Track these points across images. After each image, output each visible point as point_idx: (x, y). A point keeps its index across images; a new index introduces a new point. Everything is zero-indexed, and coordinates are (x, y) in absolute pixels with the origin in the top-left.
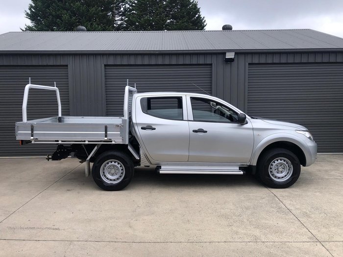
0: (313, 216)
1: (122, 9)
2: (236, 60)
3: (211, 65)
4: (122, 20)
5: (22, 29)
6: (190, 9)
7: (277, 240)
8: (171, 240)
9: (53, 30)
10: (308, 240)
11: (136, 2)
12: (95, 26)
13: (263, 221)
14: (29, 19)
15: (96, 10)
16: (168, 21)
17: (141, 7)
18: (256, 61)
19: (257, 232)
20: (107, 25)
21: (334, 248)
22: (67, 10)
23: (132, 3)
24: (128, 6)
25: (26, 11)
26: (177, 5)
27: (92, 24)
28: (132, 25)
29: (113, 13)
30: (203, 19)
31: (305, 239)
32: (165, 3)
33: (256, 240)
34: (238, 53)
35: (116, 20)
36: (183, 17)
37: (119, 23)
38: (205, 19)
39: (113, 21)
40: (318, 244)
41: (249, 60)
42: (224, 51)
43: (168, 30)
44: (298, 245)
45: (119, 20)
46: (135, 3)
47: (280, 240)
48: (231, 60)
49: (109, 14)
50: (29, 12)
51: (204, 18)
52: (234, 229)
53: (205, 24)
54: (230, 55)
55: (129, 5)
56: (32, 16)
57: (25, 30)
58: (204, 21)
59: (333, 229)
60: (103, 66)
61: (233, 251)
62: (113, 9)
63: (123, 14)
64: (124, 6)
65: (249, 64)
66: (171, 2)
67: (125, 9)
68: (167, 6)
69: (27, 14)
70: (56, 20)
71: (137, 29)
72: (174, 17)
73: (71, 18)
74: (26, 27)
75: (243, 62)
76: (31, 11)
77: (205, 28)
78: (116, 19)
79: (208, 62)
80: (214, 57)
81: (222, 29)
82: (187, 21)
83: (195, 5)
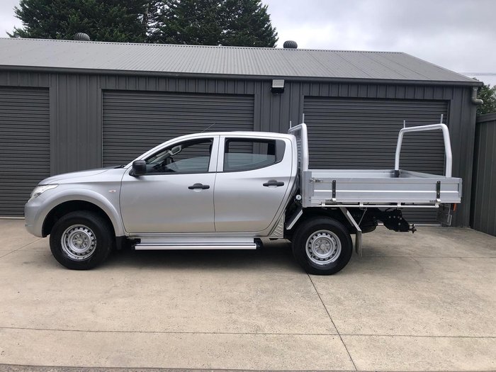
0: (346, 303)
1: (159, 11)
2: (287, 91)
3: (253, 96)
4: (157, 26)
5: (8, 34)
6: (257, 15)
7: (285, 331)
8: (142, 329)
9: (54, 37)
10: (325, 332)
11: (179, 2)
12: (116, 34)
13: (279, 308)
14: (21, 19)
15: (119, 11)
16: (225, 32)
17: (185, 9)
18: (315, 92)
19: (262, 322)
20: (135, 34)
21: (354, 343)
22: (77, 9)
23: (173, 3)
24: (168, 8)
25: (16, 8)
26: (237, 9)
27: (112, 31)
28: (172, 35)
29: (145, 15)
30: (274, 31)
31: (323, 330)
32: (220, 5)
33: (257, 331)
34: (290, 81)
35: (149, 27)
36: (245, 27)
37: (154, 30)
38: (276, 31)
39: (144, 28)
40: (337, 337)
41: (306, 90)
42: (270, 78)
43: (224, 44)
44: (308, 337)
45: (153, 27)
46: (176, 3)
47: (288, 332)
48: (280, 91)
49: (140, 17)
50: (20, 9)
51: (275, 29)
52: (234, 316)
53: (276, 38)
54: (278, 84)
55: (169, 6)
56: (25, 15)
57: (13, 34)
58: (275, 33)
59: (364, 320)
60: (100, 91)
61: (221, 344)
62: (146, 11)
63: (160, 19)
64: (161, 7)
65: (305, 97)
66: (229, 4)
67: (162, 11)
68: (222, 10)
69: (18, 12)
70: (60, 22)
71: (178, 41)
72: (232, 26)
73: (82, 20)
74: (15, 31)
75: (296, 94)
76: (24, 8)
77: (276, 44)
78: (150, 25)
79: (250, 92)
80: (258, 86)
81: (282, 47)
82: (251, 33)
83: (264, 10)
